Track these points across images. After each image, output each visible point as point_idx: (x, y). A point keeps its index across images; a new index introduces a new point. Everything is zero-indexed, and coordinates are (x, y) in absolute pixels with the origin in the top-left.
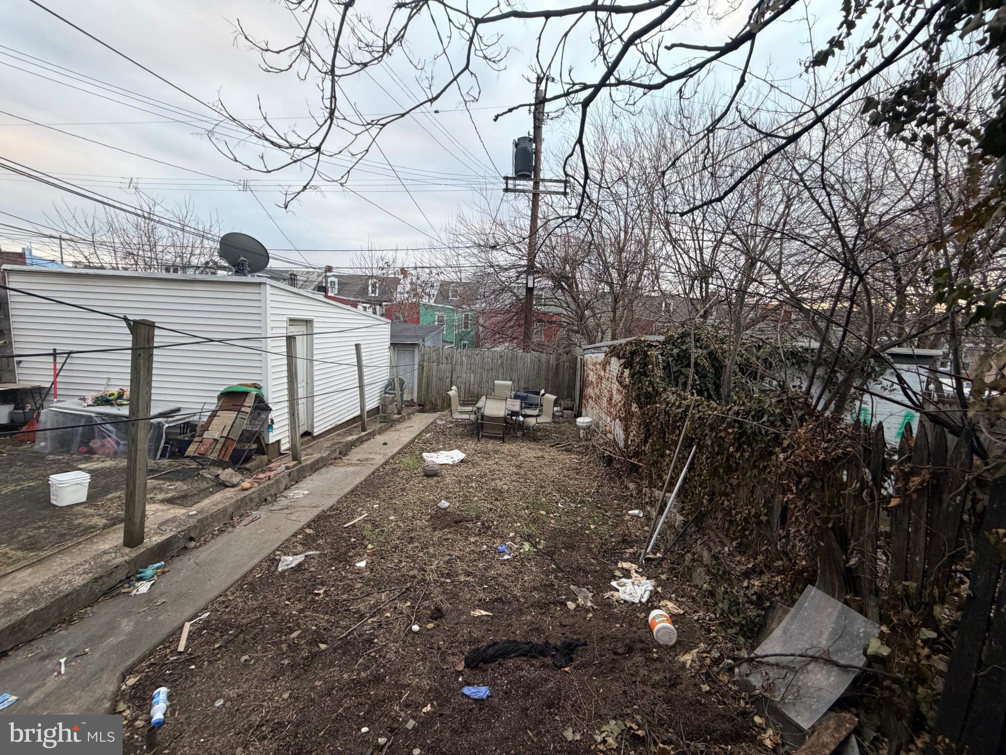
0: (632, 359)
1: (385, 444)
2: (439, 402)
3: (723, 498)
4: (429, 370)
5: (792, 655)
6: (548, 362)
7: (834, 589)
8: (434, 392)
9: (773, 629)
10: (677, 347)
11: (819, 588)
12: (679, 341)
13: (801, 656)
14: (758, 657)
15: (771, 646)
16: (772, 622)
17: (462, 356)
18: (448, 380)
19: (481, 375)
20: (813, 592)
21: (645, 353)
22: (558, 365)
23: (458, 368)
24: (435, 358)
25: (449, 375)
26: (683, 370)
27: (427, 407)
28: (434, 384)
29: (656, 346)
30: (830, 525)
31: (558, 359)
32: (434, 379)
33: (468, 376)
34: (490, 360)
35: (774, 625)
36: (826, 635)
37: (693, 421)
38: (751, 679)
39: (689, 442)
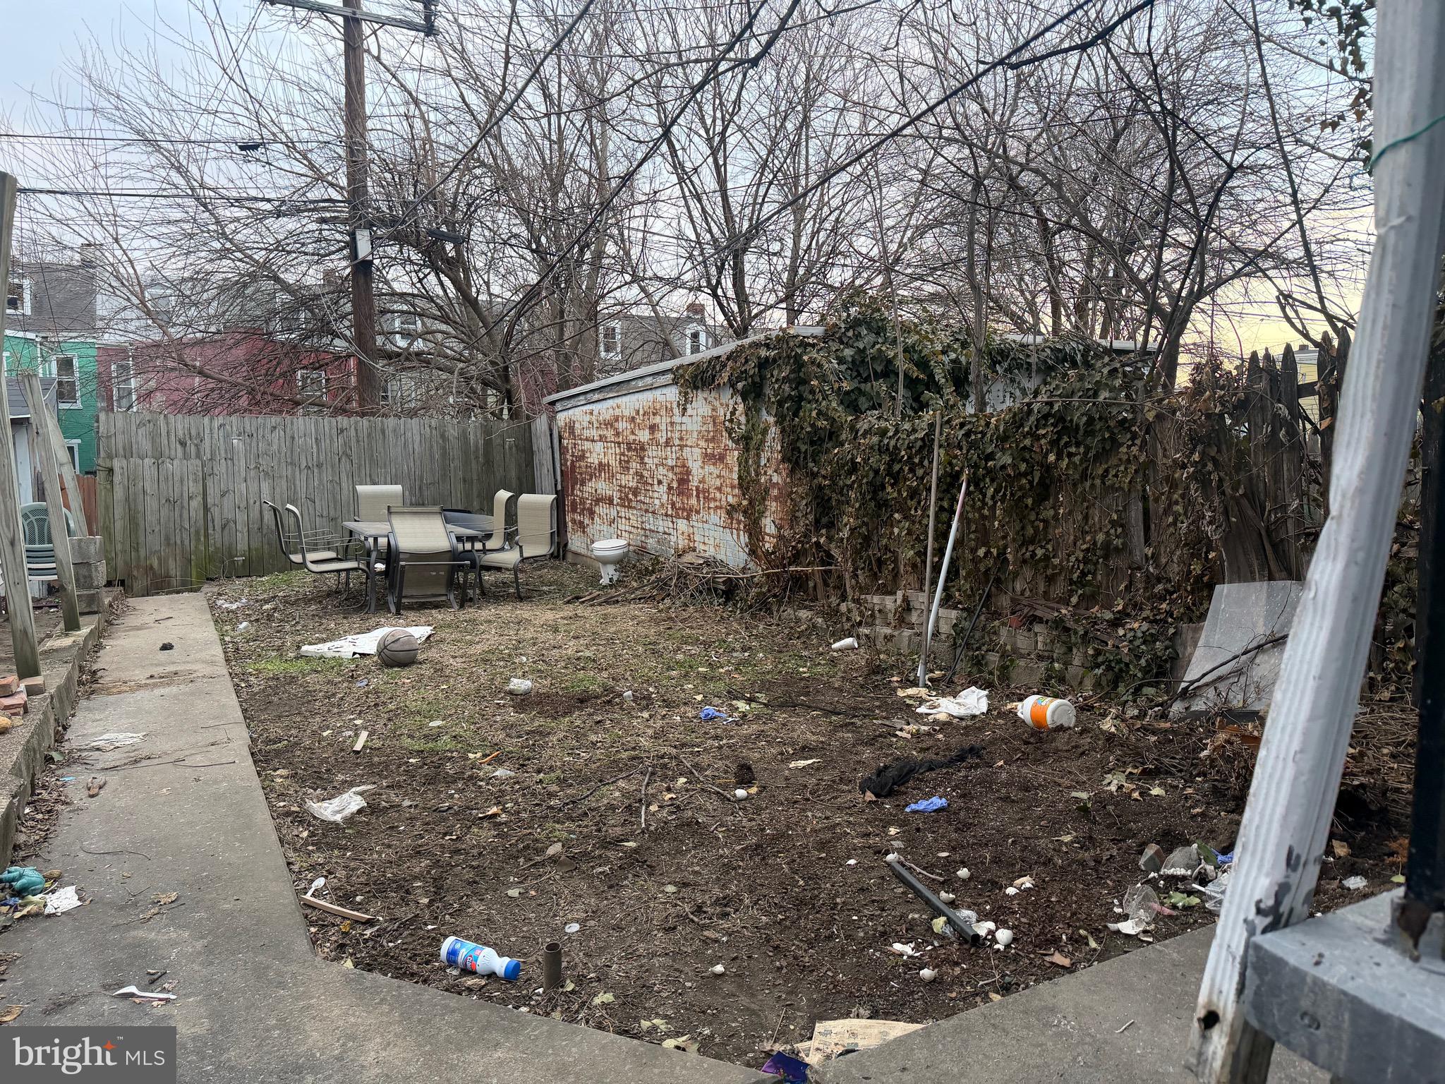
0: (763, 378)
1: (167, 647)
2: (174, 569)
3: (1031, 548)
4: (132, 479)
5: (1235, 658)
6: (464, 435)
7: (1252, 572)
8: (153, 542)
9: (1192, 654)
10: (848, 345)
11: (1230, 582)
12: (850, 334)
13: (1244, 654)
14: (1192, 683)
15: (1198, 666)
16: (1185, 648)
17: (227, 436)
18: (196, 503)
19: (291, 481)
20: (1223, 591)
21: (798, 358)
22: (488, 443)
23: (221, 468)
24: (146, 445)
25: (195, 488)
26: (863, 386)
27: (138, 585)
28: (151, 518)
29: (813, 346)
30: (1241, 492)
31: (487, 431)
32: (152, 504)
33: (254, 487)
34: (311, 441)
35: (1189, 650)
36: (1261, 622)
37: (948, 445)
38: (1193, 709)
39: (949, 483)
